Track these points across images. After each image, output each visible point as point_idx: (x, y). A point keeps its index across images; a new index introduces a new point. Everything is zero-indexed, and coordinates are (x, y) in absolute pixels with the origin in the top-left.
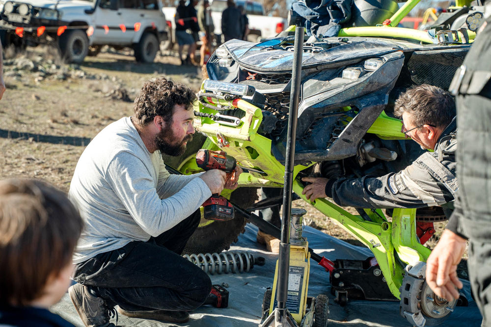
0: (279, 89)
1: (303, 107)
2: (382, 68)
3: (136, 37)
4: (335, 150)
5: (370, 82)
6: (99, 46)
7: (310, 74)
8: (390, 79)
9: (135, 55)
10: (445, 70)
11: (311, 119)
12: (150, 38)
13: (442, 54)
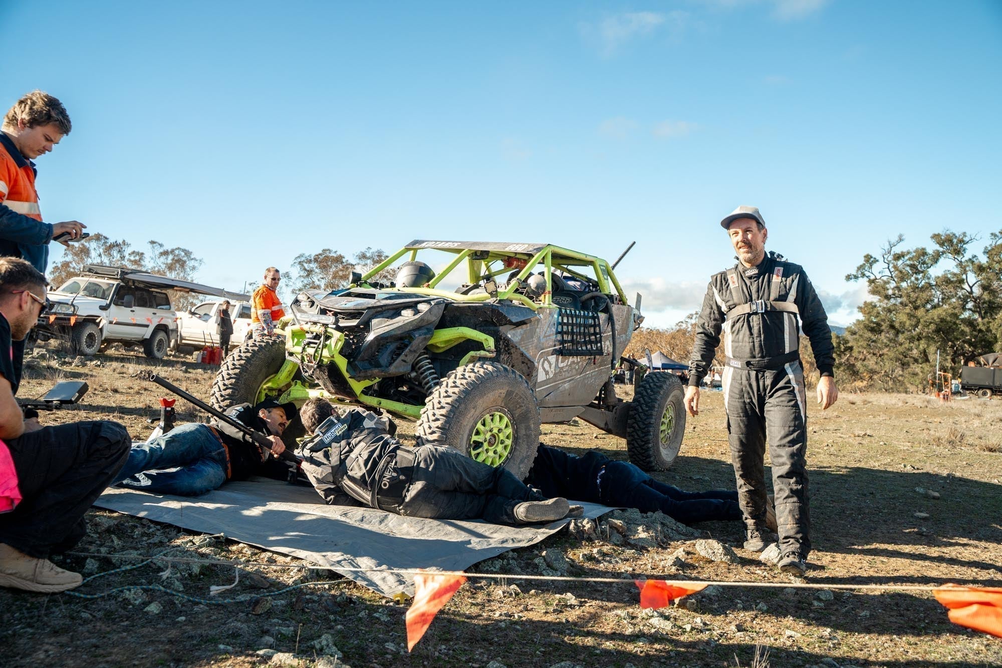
0: (354, 323)
1: (370, 337)
2: (430, 310)
3: (147, 333)
4: (396, 367)
5: (422, 319)
6: (109, 342)
7: (377, 312)
8: (435, 318)
9: (145, 352)
10: (470, 319)
11: (378, 345)
12: (161, 336)
13: (469, 306)
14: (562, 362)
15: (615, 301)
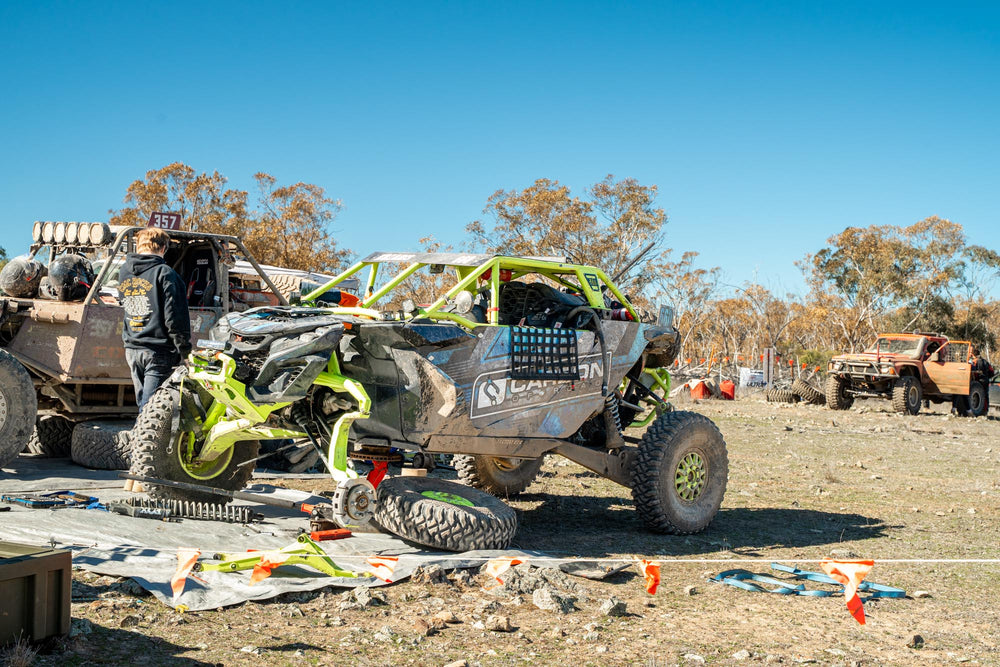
0: (255, 347)
1: (270, 358)
2: (326, 335)
5: (317, 344)
7: (279, 336)
8: (332, 343)
14: (516, 387)
15: (606, 317)
